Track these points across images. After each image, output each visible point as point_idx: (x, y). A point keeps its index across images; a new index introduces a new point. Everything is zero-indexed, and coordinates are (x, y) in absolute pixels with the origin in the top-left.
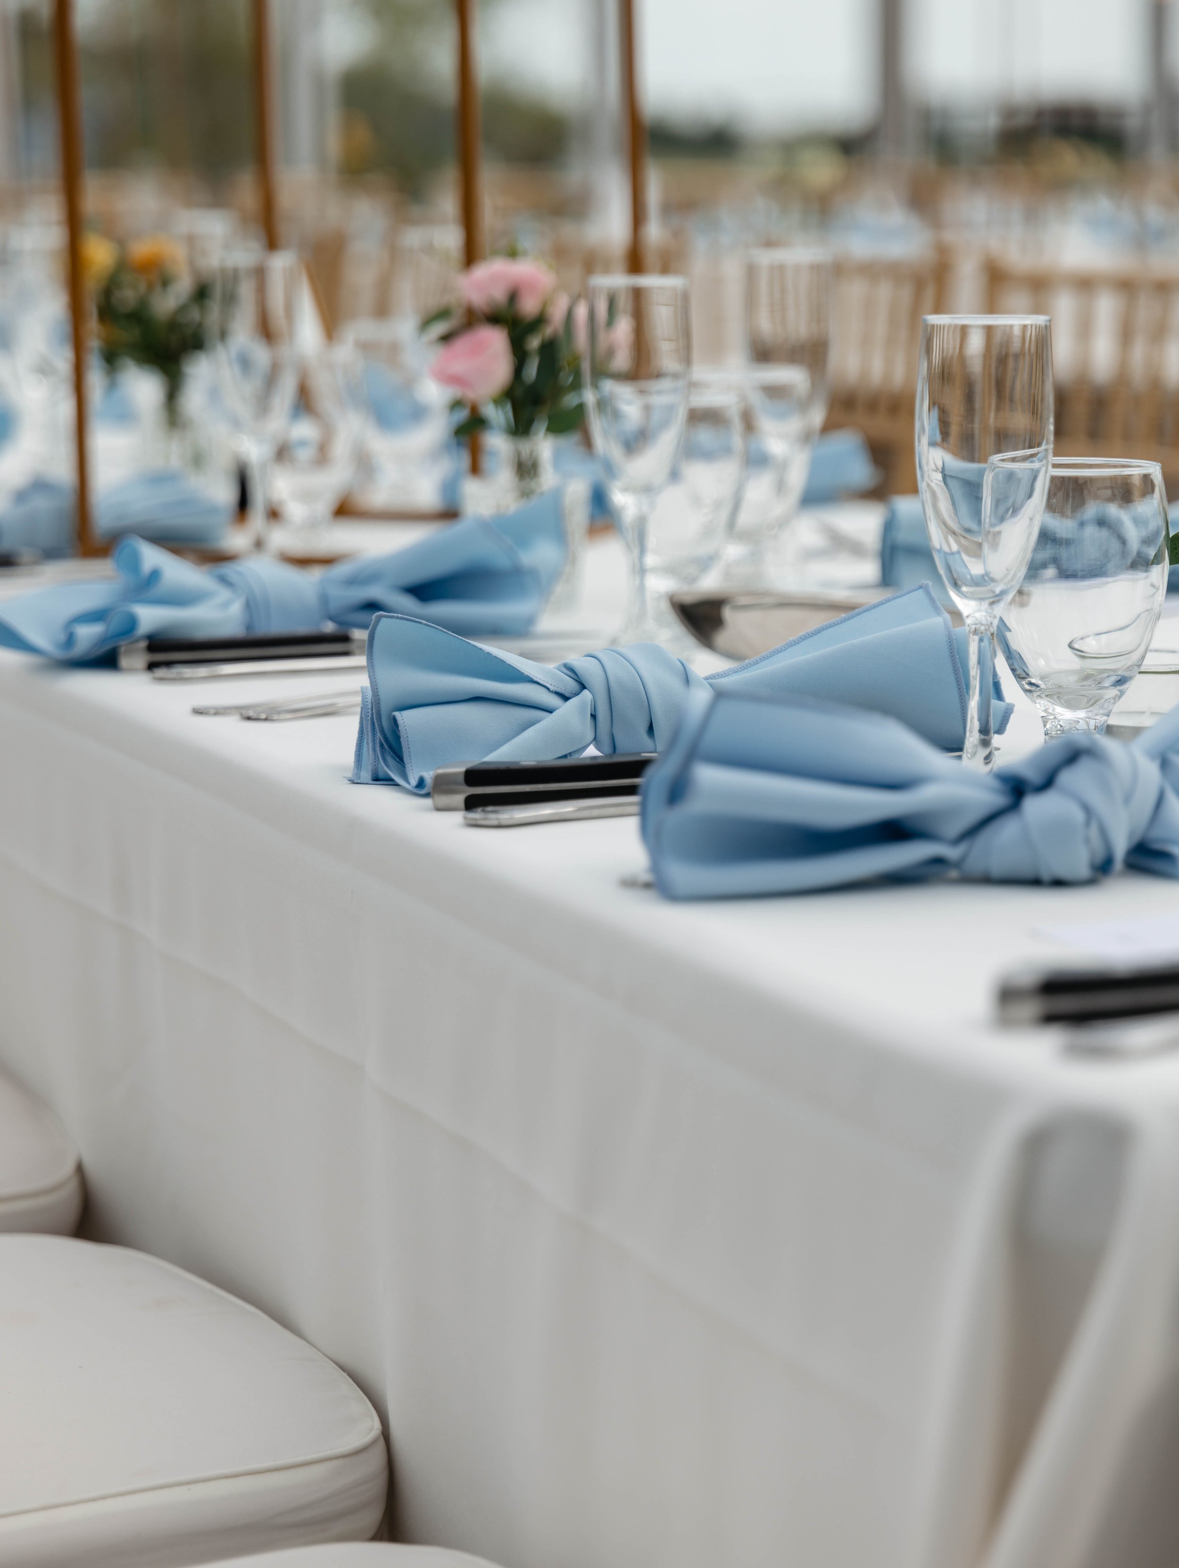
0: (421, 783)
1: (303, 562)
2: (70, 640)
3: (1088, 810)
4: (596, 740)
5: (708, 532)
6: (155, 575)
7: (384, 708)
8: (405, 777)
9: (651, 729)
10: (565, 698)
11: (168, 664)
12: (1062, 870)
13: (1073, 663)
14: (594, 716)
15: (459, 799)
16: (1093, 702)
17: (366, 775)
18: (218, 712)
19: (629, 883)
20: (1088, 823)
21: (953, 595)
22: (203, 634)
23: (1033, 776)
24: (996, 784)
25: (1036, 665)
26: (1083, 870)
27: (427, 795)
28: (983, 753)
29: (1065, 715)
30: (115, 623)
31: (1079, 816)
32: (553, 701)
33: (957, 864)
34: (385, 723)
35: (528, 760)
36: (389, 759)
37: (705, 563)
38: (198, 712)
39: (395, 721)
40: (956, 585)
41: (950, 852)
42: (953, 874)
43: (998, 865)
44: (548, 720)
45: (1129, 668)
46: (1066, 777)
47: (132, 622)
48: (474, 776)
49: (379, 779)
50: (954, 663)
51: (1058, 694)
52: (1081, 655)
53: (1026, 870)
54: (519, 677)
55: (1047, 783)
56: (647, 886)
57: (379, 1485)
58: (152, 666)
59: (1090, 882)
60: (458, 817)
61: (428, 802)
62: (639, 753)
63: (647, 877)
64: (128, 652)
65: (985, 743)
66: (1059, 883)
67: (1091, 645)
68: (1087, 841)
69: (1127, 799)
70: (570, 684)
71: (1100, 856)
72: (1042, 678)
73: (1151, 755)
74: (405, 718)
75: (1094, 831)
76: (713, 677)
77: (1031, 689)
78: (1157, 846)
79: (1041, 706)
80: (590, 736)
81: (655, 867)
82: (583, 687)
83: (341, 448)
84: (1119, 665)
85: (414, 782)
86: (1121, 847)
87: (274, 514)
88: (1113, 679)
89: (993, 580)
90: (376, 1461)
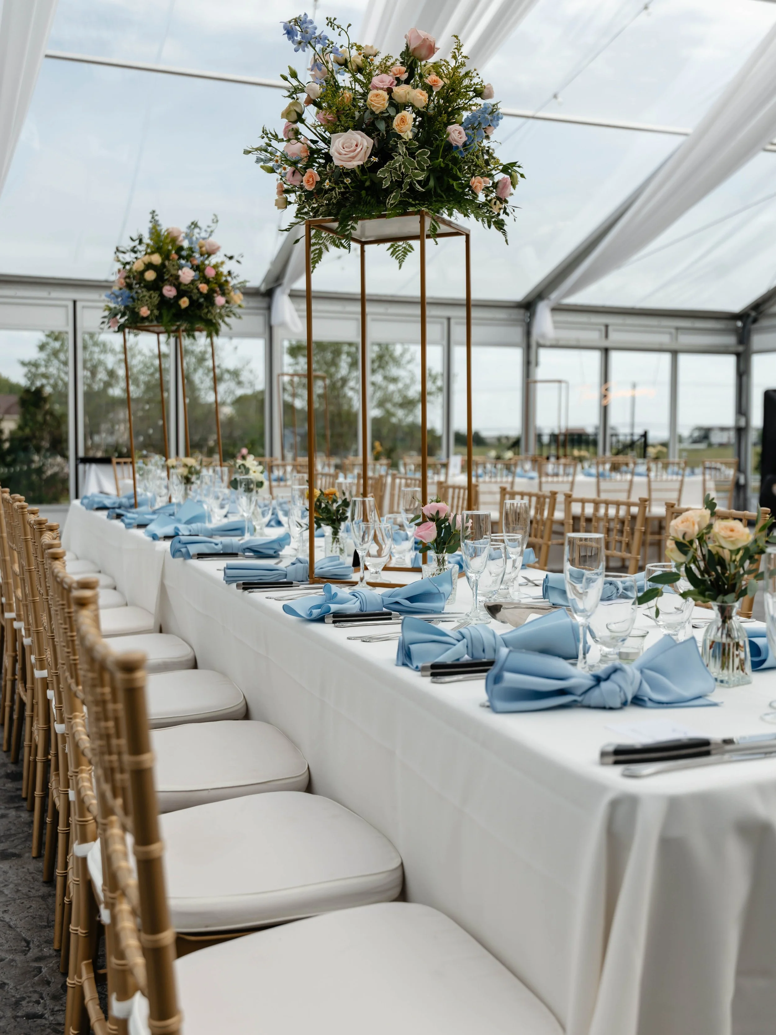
0: (417, 667)
1: (374, 585)
2: (311, 614)
3: (620, 687)
4: (468, 654)
5: (494, 582)
6: (336, 594)
7: (406, 644)
8: (412, 664)
9: (484, 651)
10: (459, 641)
11: (340, 621)
12: (612, 705)
13: (607, 633)
14: (467, 647)
15: (429, 673)
16: (614, 646)
17: (400, 663)
18: (355, 638)
19: (482, 706)
20: (620, 691)
21: (575, 615)
22: (349, 612)
23: (603, 676)
24: (592, 678)
25: (598, 634)
26: (618, 705)
27: (419, 671)
28: (584, 661)
29: (606, 650)
30: (324, 609)
31: (618, 689)
32: (455, 642)
33: (581, 702)
34: (406, 648)
35: (449, 662)
36: (407, 659)
37: (495, 592)
38: (349, 639)
39: (409, 648)
40: (576, 613)
41: (579, 699)
42: (579, 704)
43: (593, 703)
44: (454, 648)
45: (626, 636)
46: (613, 677)
47: (329, 608)
48: (434, 666)
49: (404, 665)
50: (574, 635)
51: (604, 644)
52: (611, 631)
53: (602, 705)
54: (445, 635)
55: (607, 678)
56: (488, 707)
57: (399, 881)
58: (334, 622)
59: (620, 708)
60: (429, 679)
61: (419, 673)
62: (481, 659)
63: (488, 704)
64: (327, 617)
65: (584, 658)
66: (611, 709)
67: (613, 627)
68: (620, 697)
69: (632, 683)
70: (460, 637)
71: (624, 700)
72: (600, 638)
73: (637, 669)
74: (413, 647)
75: (622, 693)
76: (502, 635)
77: (596, 641)
78: (640, 697)
79: (599, 646)
80: (466, 652)
81: (490, 700)
82: (464, 638)
83: (385, 551)
84: (623, 634)
85: (415, 666)
86: (630, 698)
87: (366, 568)
88: (621, 639)
89: (586, 611)
90: (399, 873)
